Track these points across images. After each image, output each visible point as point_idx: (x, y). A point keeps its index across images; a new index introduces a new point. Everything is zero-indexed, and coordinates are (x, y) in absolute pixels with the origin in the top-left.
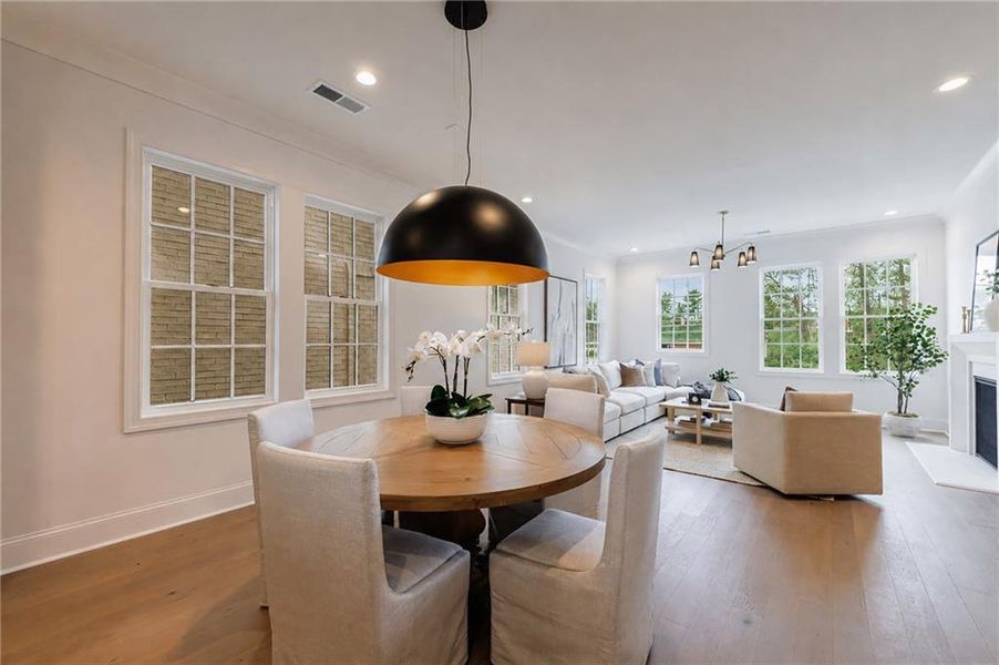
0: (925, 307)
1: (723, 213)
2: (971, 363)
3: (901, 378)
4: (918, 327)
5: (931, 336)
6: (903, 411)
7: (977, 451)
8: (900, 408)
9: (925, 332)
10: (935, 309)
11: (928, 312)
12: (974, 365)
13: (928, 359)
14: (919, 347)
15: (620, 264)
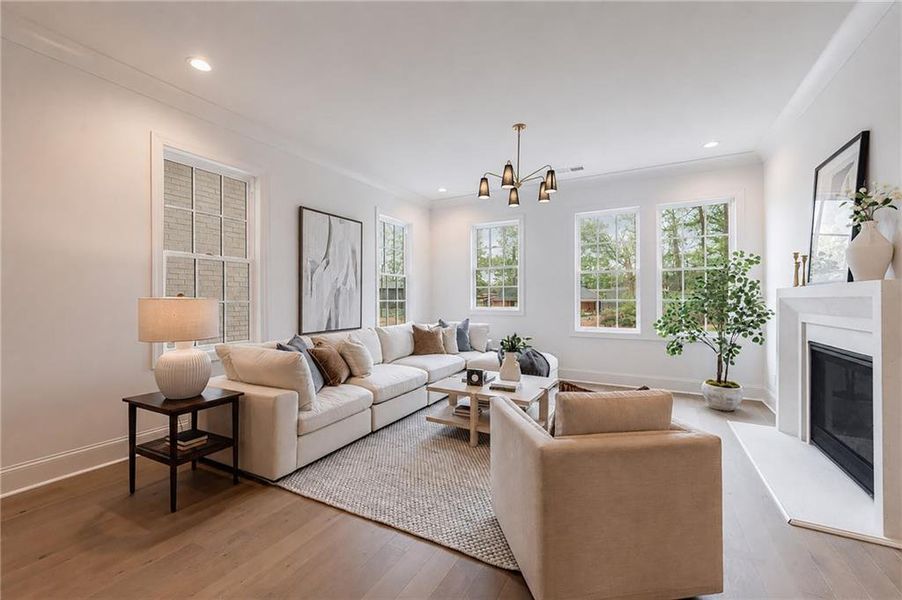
0: (747, 256)
1: (520, 126)
2: (804, 324)
3: (722, 341)
4: (740, 280)
5: (754, 292)
6: (723, 379)
7: (812, 438)
8: (719, 377)
9: (748, 286)
10: (758, 258)
11: (751, 262)
12: (807, 326)
13: (750, 318)
14: (743, 304)
15: (434, 210)
